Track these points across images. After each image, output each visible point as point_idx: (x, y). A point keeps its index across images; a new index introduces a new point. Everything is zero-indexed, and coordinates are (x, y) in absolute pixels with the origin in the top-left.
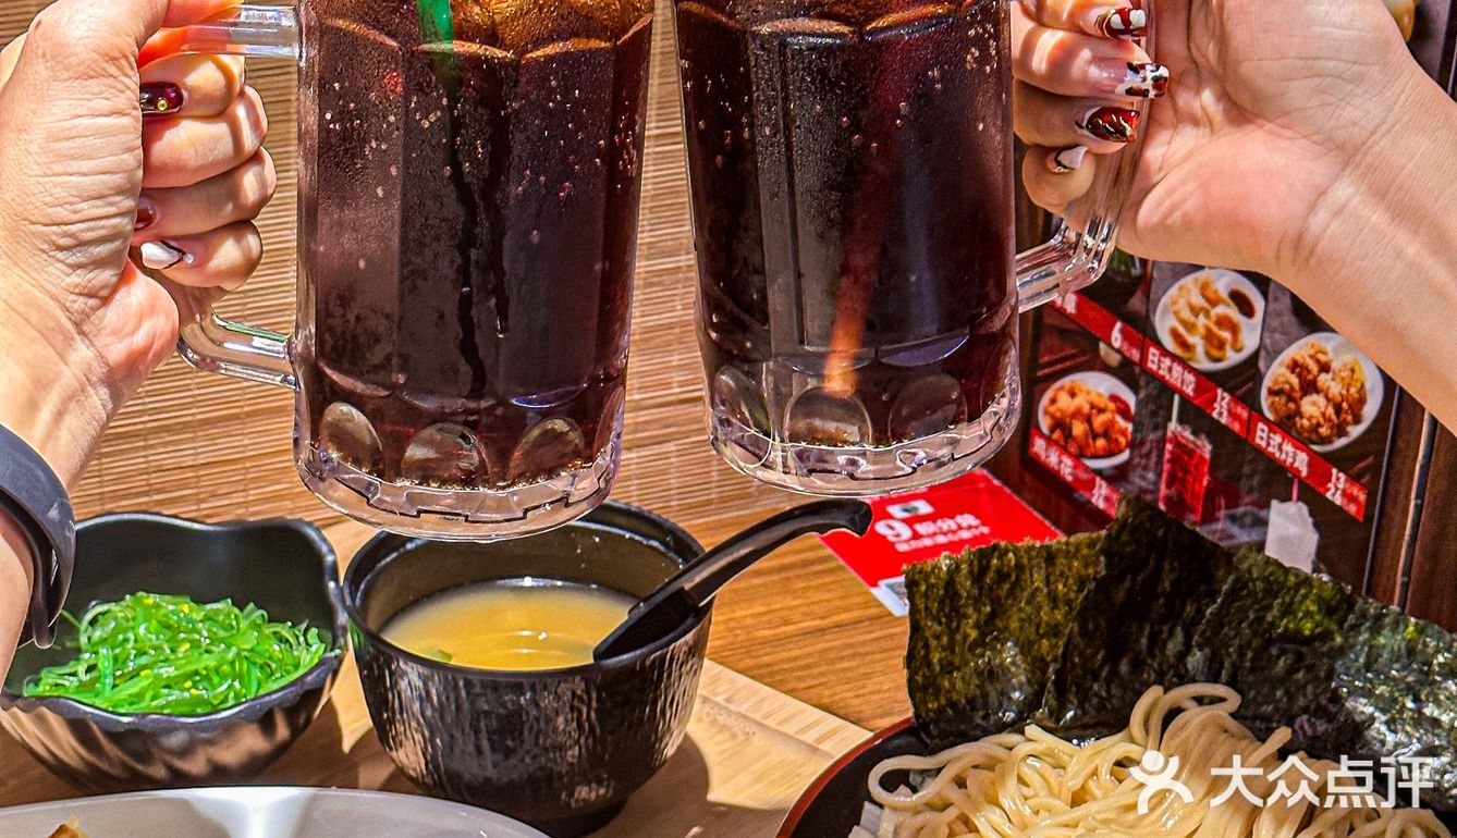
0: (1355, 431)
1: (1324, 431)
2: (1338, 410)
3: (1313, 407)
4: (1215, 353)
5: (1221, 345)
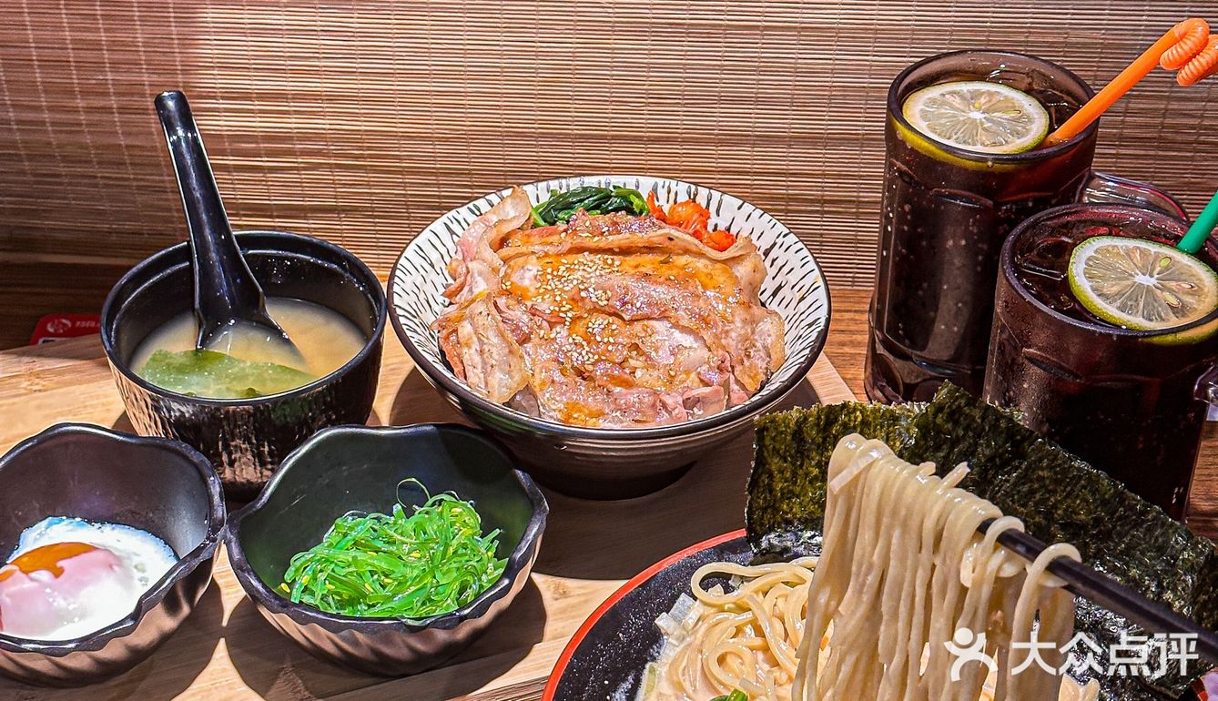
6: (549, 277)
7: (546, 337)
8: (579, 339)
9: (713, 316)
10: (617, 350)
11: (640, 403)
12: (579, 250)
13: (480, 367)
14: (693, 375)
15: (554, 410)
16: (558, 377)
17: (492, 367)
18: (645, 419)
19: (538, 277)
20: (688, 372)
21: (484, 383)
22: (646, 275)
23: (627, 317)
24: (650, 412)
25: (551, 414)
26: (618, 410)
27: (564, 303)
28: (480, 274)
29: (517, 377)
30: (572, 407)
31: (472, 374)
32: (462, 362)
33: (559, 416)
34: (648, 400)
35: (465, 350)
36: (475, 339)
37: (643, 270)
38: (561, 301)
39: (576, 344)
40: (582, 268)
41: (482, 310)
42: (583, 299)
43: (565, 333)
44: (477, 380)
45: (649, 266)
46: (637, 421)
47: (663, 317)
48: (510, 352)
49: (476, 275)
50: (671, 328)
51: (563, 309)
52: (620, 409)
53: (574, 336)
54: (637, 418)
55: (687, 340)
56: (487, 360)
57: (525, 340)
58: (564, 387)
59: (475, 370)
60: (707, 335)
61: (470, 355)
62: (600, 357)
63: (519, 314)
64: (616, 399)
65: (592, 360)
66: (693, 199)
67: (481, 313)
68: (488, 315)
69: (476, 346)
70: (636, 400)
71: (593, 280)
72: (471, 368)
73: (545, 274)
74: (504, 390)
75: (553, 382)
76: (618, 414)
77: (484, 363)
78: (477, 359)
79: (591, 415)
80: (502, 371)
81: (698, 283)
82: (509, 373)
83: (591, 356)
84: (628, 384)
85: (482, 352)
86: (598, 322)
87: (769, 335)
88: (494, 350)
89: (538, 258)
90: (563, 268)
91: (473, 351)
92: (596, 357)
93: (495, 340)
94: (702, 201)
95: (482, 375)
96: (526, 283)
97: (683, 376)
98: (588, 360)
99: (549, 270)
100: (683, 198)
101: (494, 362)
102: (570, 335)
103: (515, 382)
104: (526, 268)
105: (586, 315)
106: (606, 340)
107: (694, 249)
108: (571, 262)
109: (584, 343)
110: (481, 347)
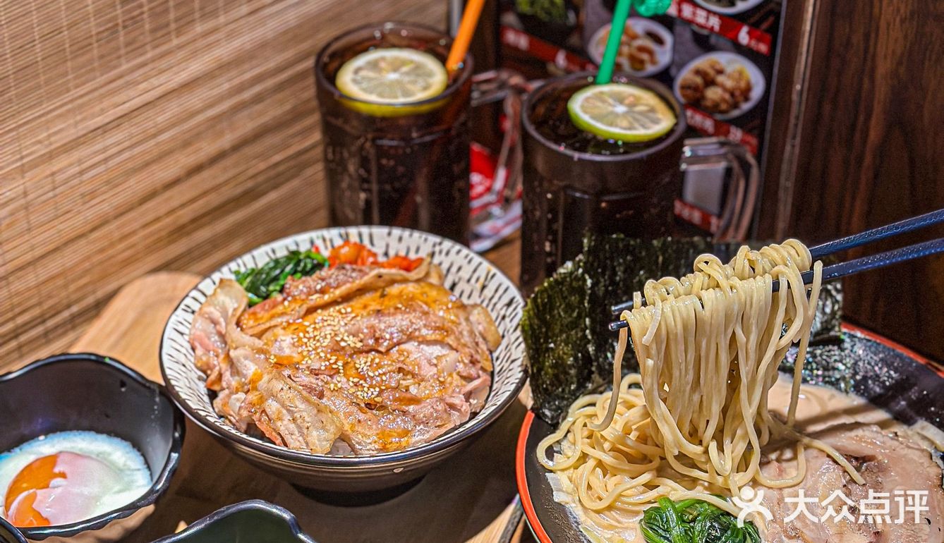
0: (746, 106)
1: (724, 107)
2: (732, 94)
3: (713, 94)
4: (638, 66)
5: (642, 62)
6: (305, 340)
7: (336, 389)
8: (356, 380)
9: (446, 323)
10: (391, 378)
11: (437, 411)
12: (311, 311)
13: (296, 433)
14: (455, 375)
15: (370, 443)
16: (362, 417)
17: (308, 428)
18: (443, 423)
19: (296, 344)
20: (450, 375)
21: (305, 445)
22: (379, 311)
23: (382, 349)
24: (445, 416)
25: (368, 448)
26: (420, 424)
27: (329, 356)
28: (246, 358)
29: (332, 429)
30: (383, 434)
31: (292, 441)
32: (279, 434)
33: (377, 447)
34: (440, 407)
35: (279, 423)
36: (285, 411)
37: (372, 308)
38: (326, 356)
39: (356, 385)
40: (325, 324)
41: (281, 386)
42: (343, 348)
43: (344, 380)
44: (298, 444)
45: (373, 303)
46: (439, 426)
47: (410, 338)
48: (318, 411)
49: (243, 360)
50: (419, 345)
51: (332, 361)
52: (423, 422)
53: (351, 379)
54: (438, 424)
55: (436, 350)
56: (301, 425)
57: (321, 396)
58: (369, 423)
59: (293, 437)
60: (450, 340)
61: (285, 426)
62: (380, 388)
63: (306, 379)
64: (414, 416)
65: (375, 393)
66: (347, 241)
67: (282, 389)
68: (290, 388)
69: (287, 417)
70: (432, 410)
71: (342, 330)
72: (289, 436)
73: (300, 339)
74: (325, 443)
75: (359, 421)
76: (422, 426)
77: (299, 428)
78: (292, 426)
79: (401, 436)
80: (317, 429)
81: (420, 303)
82: (323, 428)
83: (372, 390)
84: (415, 400)
85: (294, 420)
86: (362, 362)
87: (479, 324)
88: (304, 414)
89: (284, 328)
90: (310, 329)
91: (286, 422)
92: (377, 389)
93: (302, 406)
94: (354, 238)
95: (301, 439)
96: (287, 352)
97: (449, 379)
98: (372, 394)
99: (301, 335)
100: (338, 242)
101: (309, 425)
102: (348, 380)
103: (331, 434)
104: (279, 340)
105: (349, 360)
106: (377, 374)
107: (399, 278)
108: (312, 321)
109: (361, 382)
110: (292, 416)
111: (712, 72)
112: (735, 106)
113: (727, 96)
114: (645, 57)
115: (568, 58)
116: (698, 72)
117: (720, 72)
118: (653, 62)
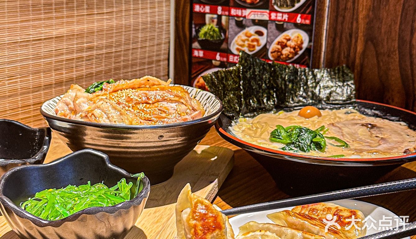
0: (301, 52)
1: (290, 56)
2: (294, 49)
3: (286, 51)
4: (252, 49)
5: (254, 47)
6: (113, 97)
7: (129, 110)
8: (138, 111)
16: (142, 121)
17: (115, 122)
28: (84, 102)
29: (127, 122)
36: (103, 113)
39: (138, 113)
42: (132, 99)
43: (133, 110)
50: (168, 103)
53: (136, 110)
56: (112, 120)
60: (182, 101)
61: (104, 120)
67: (103, 103)
73: (110, 97)
75: (140, 122)
78: (107, 121)
80: (120, 122)
82: (123, 122)
86: (141, 106)
88: (114, 115)
93: (112, 111)
105: (135, 105)
107: (157, 83)
109: (141, 112)
110: (107, 115)
111: (285, 41)
112: (296, 53)
113: (292, 50)
114: (255, 43)
115: (220, 56)
116: (279, 43)
117: (289, 40)
118: (259, 45)
